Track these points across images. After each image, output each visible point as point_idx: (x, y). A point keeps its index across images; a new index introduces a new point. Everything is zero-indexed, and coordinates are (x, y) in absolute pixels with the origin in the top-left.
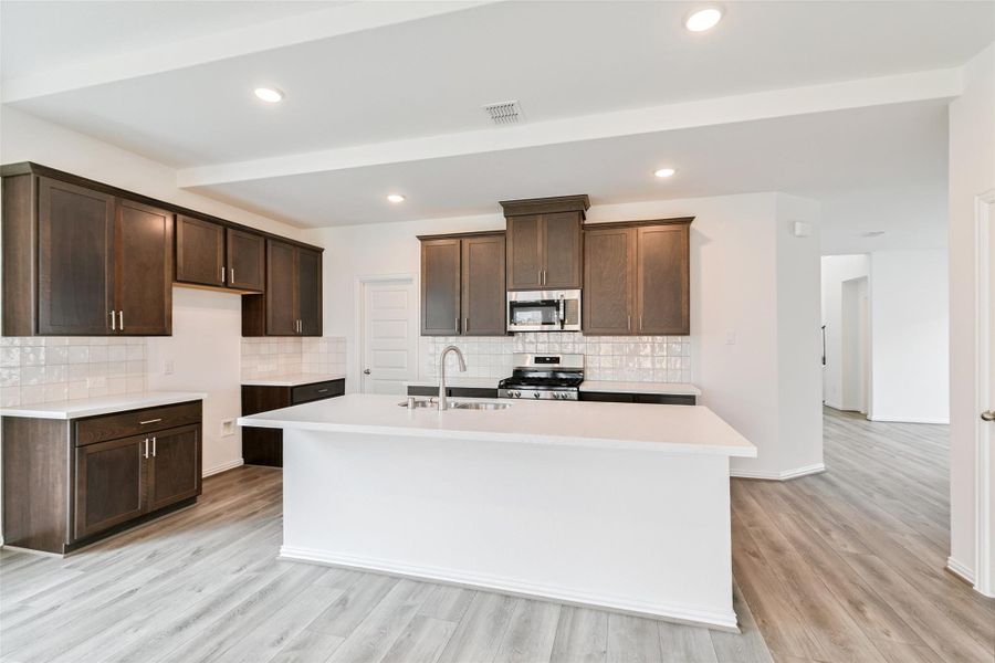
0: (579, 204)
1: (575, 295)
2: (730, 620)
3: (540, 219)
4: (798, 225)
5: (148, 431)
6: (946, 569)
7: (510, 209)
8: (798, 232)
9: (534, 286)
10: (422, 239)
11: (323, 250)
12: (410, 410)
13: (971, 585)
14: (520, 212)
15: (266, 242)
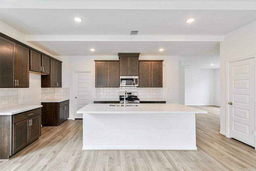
0: (137, 55)
1: (137, 77)
2: (196, 148)
3: (128, 58)
4: (182, 63)
5: (30, 118)
6: (220, 134)
7: (120, 55)
8: (182, 65)
9: (127, 75)
10: (95, 61)
11: (62, 62)
12: (116, 107)
13: (225, 136)
14: (123, 56)
15: (50, 59)
